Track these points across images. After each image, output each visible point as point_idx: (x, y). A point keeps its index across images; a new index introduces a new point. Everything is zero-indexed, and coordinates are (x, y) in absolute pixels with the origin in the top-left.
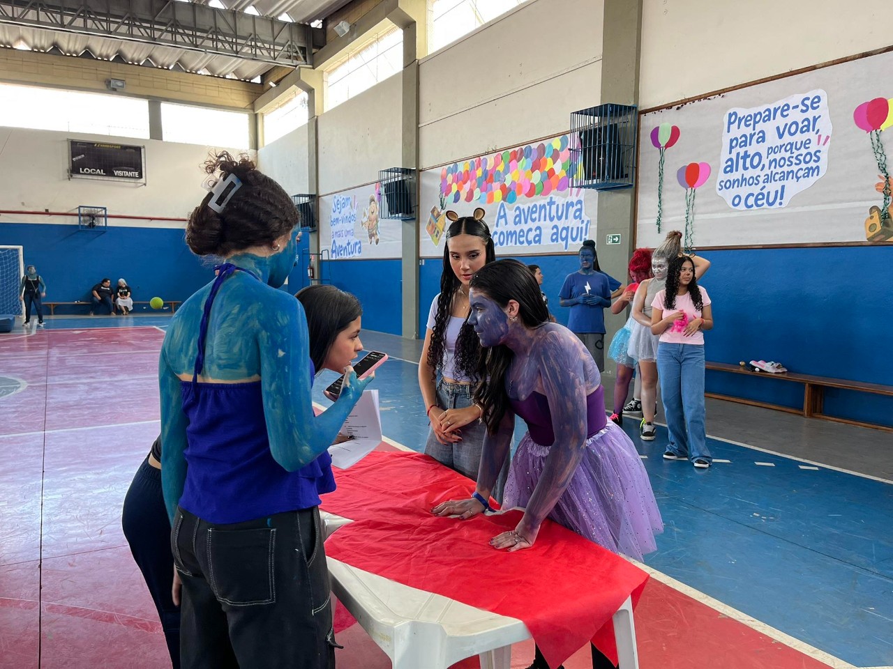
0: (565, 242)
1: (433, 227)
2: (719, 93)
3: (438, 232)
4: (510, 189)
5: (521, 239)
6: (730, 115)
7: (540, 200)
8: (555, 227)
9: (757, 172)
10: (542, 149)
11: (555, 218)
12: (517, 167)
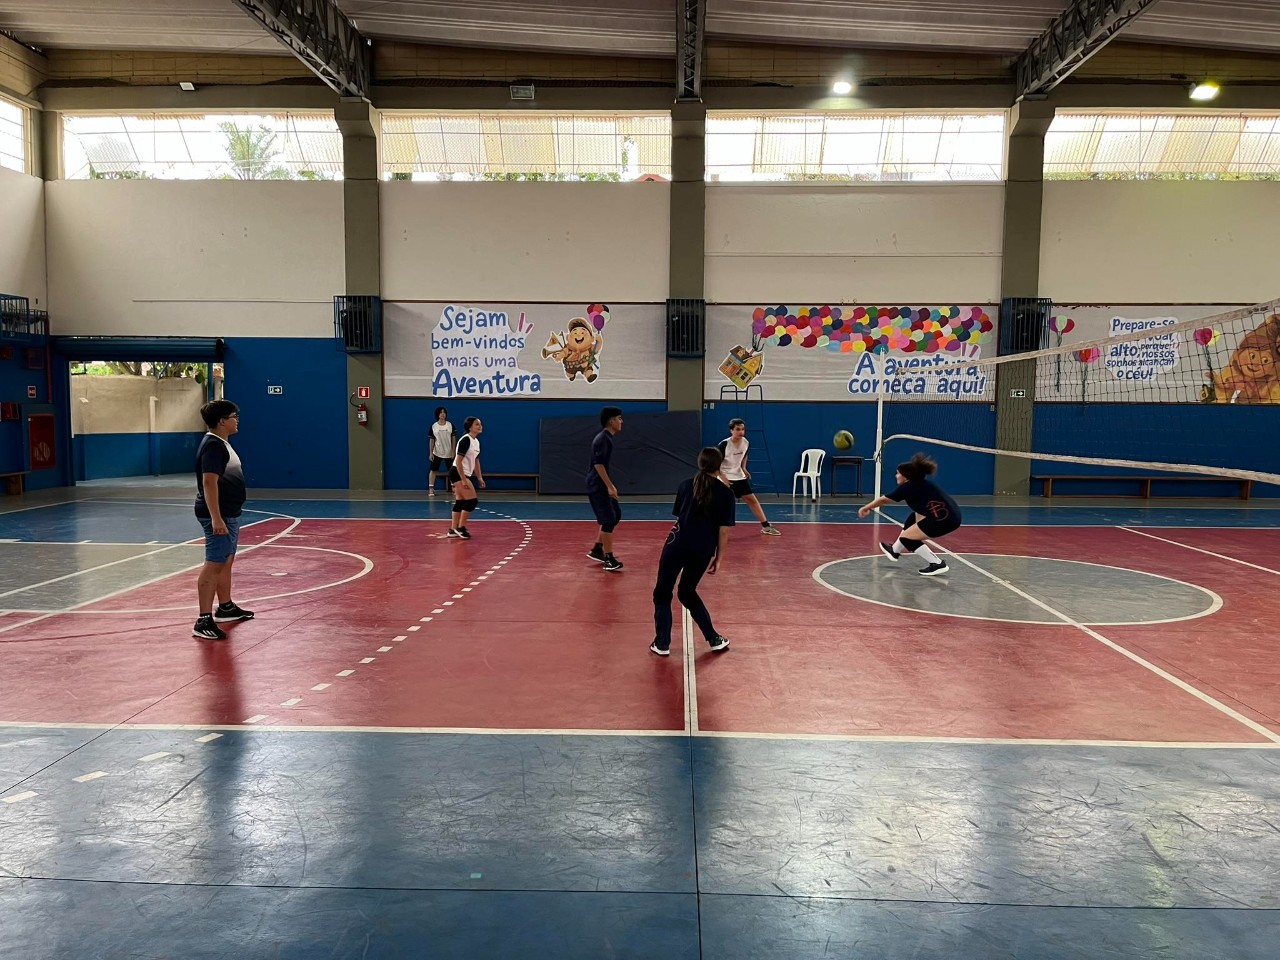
0: (954, 394)
1: (734, 368)
2: (1107, 305)
3: (746, 374)
4: (877, 342)
5: (896, 388)
6: (1115, 321)
7: (922, 356)
8: (946, 380)
9: (1135, 358)
10: (925, 314)
11: (944, 373)
12: (889, 324)
